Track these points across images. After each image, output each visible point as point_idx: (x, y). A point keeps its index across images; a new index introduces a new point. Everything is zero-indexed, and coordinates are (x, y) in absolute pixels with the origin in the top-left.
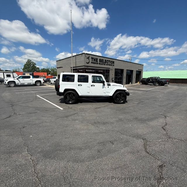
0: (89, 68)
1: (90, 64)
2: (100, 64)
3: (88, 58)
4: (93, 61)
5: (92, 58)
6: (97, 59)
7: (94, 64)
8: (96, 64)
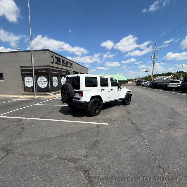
0: (54, 69)
1: (55, 65)
2: (62, 65)
3: (52, 57)
4: (57, 62)
5: (56, 57)
6: (60, 59)
7: (58, 65)
8: (59, 65)
